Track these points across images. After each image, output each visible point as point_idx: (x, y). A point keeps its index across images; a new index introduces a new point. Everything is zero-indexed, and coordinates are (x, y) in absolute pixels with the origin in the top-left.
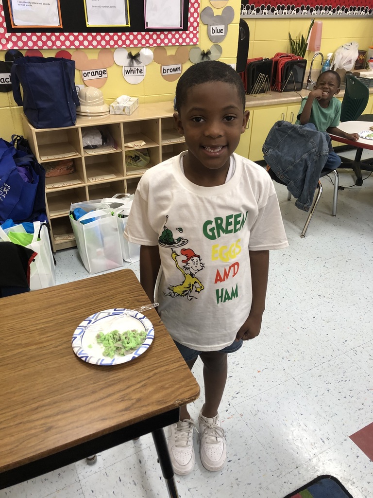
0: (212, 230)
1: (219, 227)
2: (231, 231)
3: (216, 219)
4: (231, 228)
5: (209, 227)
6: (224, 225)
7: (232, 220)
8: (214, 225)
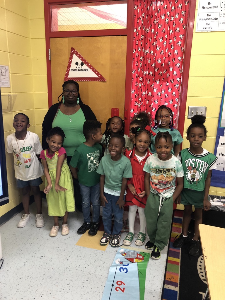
0: (23, 150)
1: (24, 149)
2: (27, 151)
3: (23, 148)
4: (27, 150)
5: (22, 149)
6: (25, 149)
7: (28, 148)
8: (23, 149)
